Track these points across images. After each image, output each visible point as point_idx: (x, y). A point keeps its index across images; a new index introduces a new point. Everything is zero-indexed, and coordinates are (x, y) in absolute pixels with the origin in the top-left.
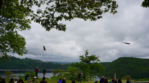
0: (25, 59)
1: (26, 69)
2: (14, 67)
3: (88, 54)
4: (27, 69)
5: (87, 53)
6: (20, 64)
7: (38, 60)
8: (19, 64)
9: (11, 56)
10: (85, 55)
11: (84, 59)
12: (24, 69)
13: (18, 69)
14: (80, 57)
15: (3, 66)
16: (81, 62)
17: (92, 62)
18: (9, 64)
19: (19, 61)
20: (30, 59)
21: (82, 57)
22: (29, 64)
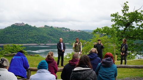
0: (44, 28)
1: (46, 43)
2: (31, 40)
3: (127, 10)
4: (48, 43)
5: (126, 8)
6: (38, 35)
7: (64, 28)
8: (36, 36)
9: (23, 23)
10: (123, 11)
11: (120, 20)
12: (44, 43)
13: (36, 43)
14: (112, 16)
15: (15, 39)
16: (113, 26)
17: (134, 24)
18: (22, 36)
19: (36, 31)
20: (52, 27)
21: (115, 15)
22: (51, 35)
